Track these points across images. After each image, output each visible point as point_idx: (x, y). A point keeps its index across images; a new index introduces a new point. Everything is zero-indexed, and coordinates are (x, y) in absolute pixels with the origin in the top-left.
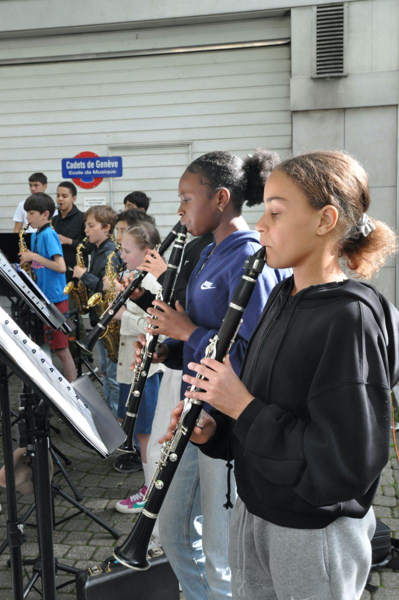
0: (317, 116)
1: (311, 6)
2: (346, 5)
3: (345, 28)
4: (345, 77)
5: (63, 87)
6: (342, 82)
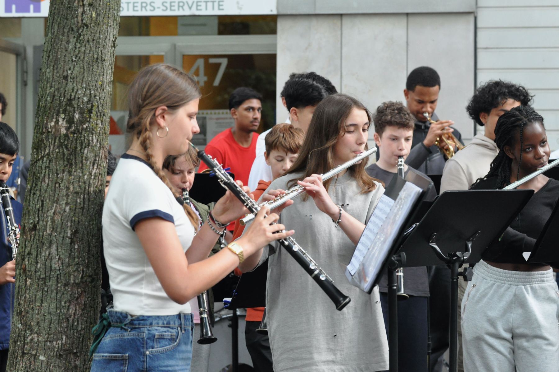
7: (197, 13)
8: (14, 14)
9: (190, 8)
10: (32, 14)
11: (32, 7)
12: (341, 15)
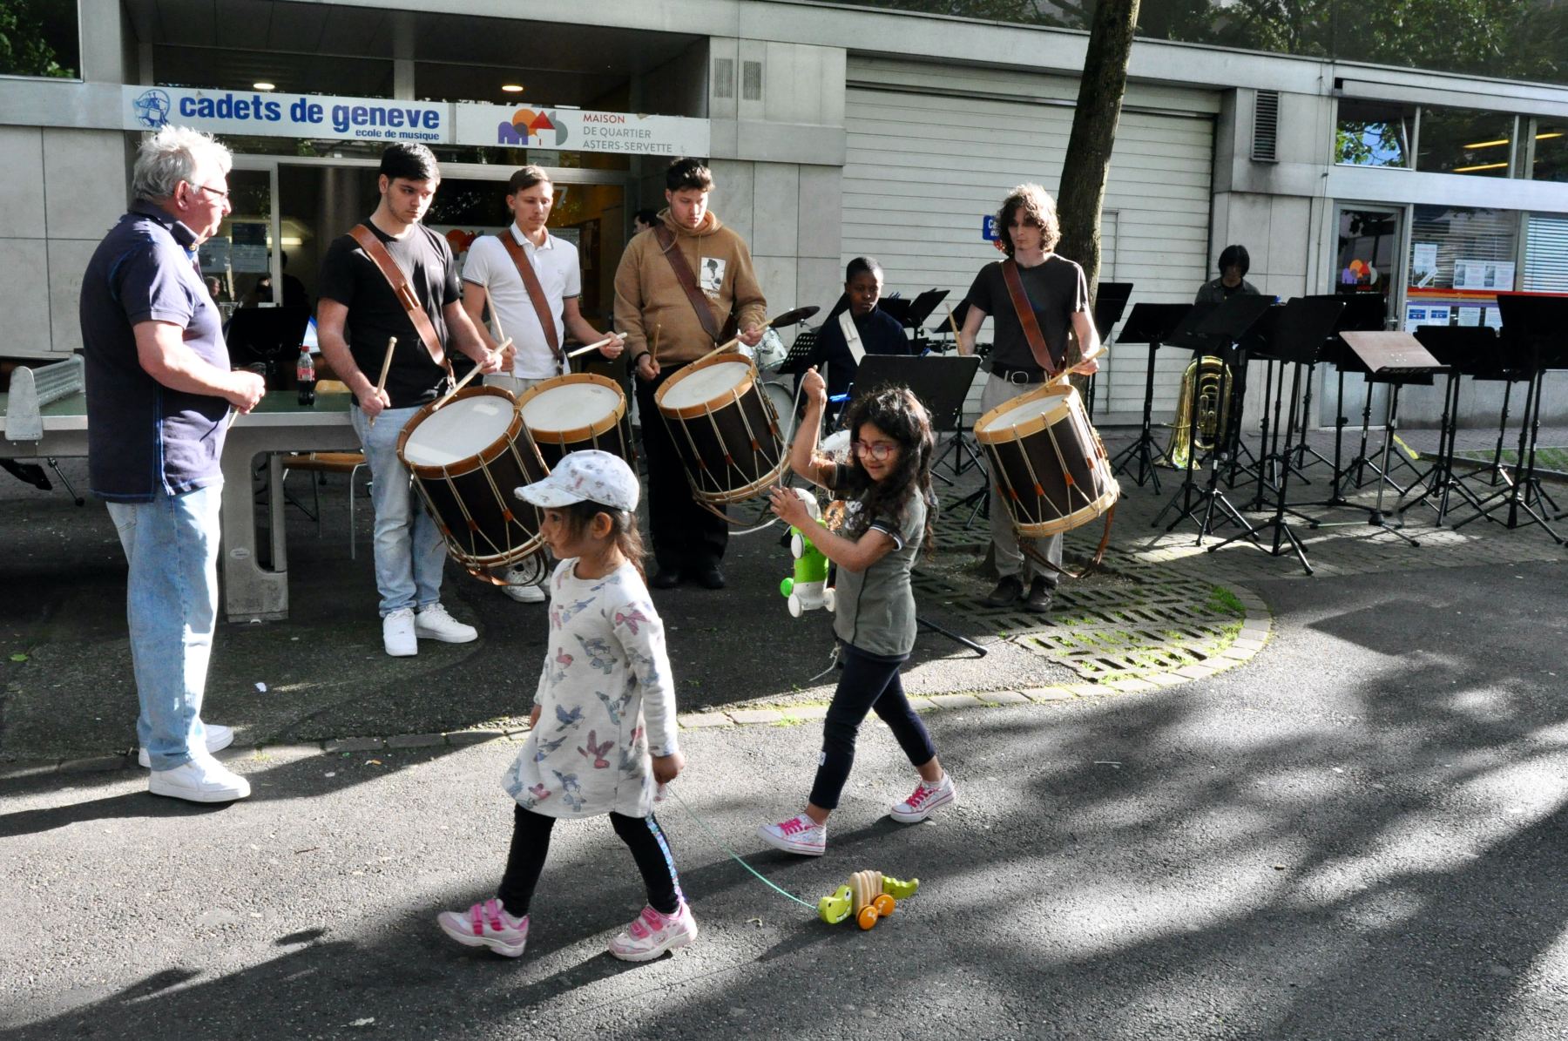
0: (1250, 198)
1: (1253, 89)
2: (1280, 94)
3: (1278, 116)
4: (1277, 163)
5: (992, 130)
6: (1274, 168)
7: (652, 153)
8: (506, 145)
9: (646, 149)
10: (520, 146)
11: (521, 140)
12: (753, 162)
